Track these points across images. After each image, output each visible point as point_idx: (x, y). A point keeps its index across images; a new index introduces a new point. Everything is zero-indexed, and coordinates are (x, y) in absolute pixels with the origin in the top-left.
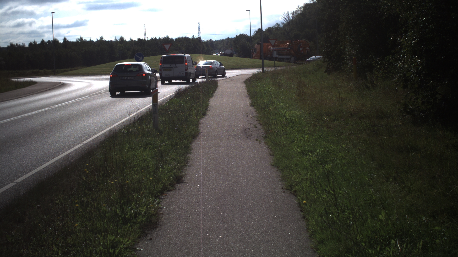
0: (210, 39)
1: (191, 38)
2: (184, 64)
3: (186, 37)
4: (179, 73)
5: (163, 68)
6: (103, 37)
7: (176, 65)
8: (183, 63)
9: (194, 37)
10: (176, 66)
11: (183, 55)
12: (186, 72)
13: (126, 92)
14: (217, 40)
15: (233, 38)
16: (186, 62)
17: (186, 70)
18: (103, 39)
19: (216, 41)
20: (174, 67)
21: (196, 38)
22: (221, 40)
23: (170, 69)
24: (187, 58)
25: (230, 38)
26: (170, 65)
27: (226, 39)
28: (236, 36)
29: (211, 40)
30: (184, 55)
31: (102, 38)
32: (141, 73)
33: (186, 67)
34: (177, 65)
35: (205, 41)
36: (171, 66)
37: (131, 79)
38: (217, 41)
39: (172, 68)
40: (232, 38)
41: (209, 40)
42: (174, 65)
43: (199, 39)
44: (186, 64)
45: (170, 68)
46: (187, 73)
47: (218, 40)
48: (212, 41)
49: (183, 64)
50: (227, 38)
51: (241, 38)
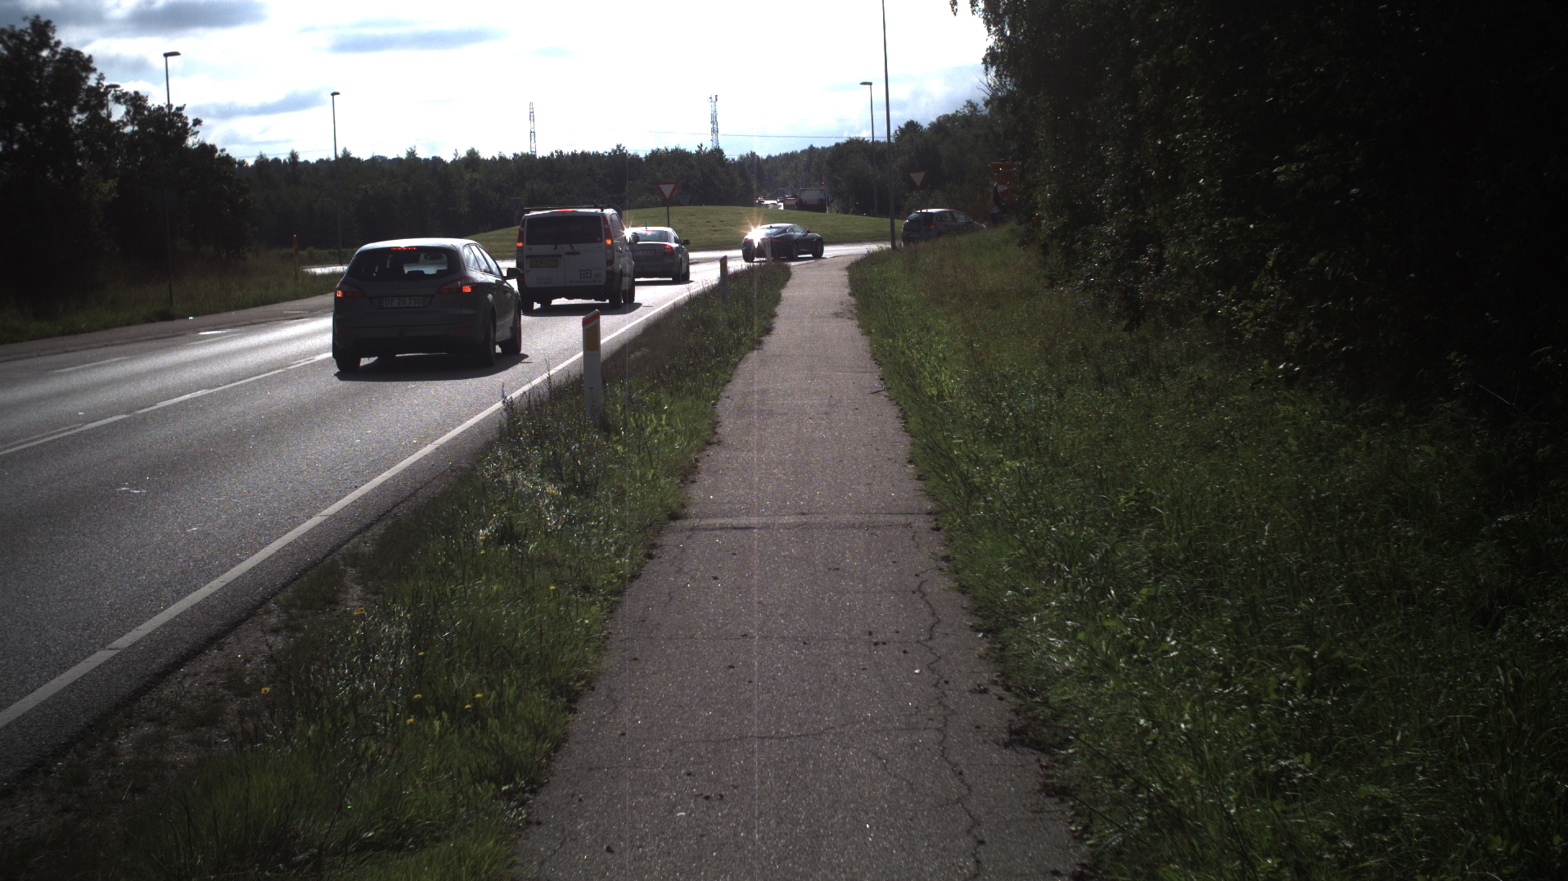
0: (749, 152)
1: (694, 152)
2: (601, 241)
3: (676, 149)
4: (582, 272)
5: (528, 257)
7: (574, 245)
8: (599, 239)
9: (703, 149)
10: (572, 248)
11: (596, 212)
12: (610, 268)
13: (397, 356)
14: (773, 155)
15: (828, 149)
16: (609, 236)
17: (610, 262)
19: (769, 157)
20: (567, 254)
21: (707, 151)
22: (786, 154)
23: (553, 260)
25: (818, 149)
26: (553, 246)
27: (803, 152)
28: (837, 143)
29: (753, 154)
30: (599, 211)
32: (457, 280)
33: (609, 251)
34: (577, 247)
36: (555, 248)
37: (417, 305)
38: (776, 157)
39: (560, 256)
40: (823, 148)
41: (747, 155)
42: (566, 248)
43: (717, 153)
44: (609, 242)
45: (553, 256)
46: (610, 274)
47: (778, 154)
48: (758, 157)
49: (599, 242)
50: (806, 147)
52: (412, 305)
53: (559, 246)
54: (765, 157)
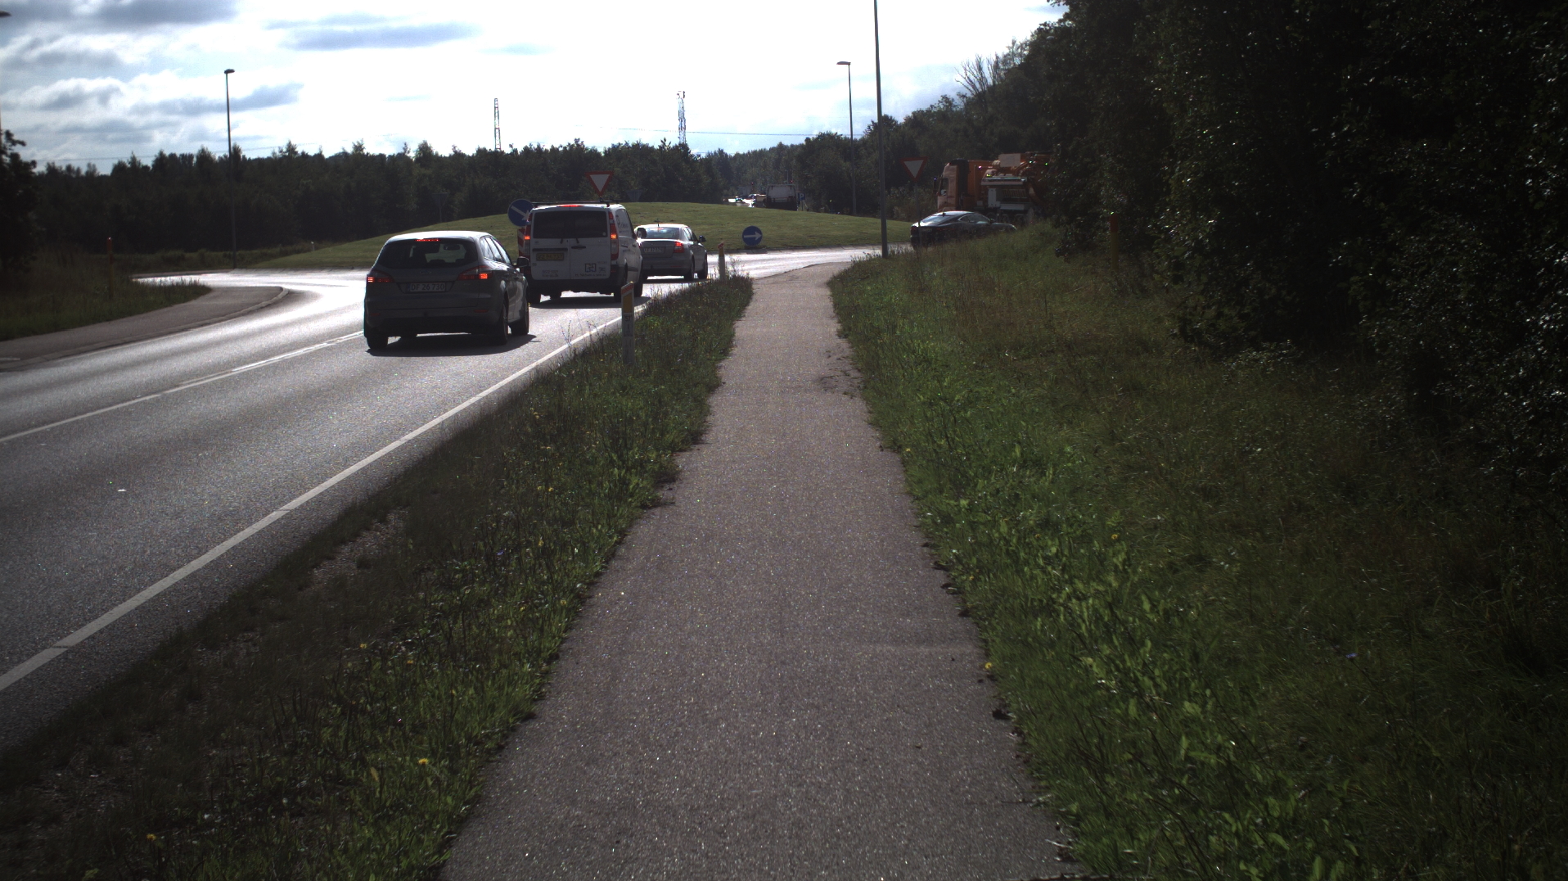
0: (717, 150)
1: (656, 147)
2: (606, 236)
3: (638, 144)
4: (588, 266)
6: (364, 146)
7: (579, 239)
8: (604, 234)
9: (667, 143)
10: (578, 242)
11: (603, 208)
12: (614, 263)
13: (419, 335)
14: (741, 153)
15: (797, 147)
16: (613, 231)
17: (615, 257)
18: (362, 150)
19: (737, 155)
20: (572, 248)
21: (671, 146)
22: (755, 152)
23: (559, 254)
24: (617, 216)
25: (786, 147)
26: (559, 240)
27: (772, 149)
28: (808, 140)
29: (721, 152)
30: (605, 206)
31: (359, 148)
32: (475, 268)
33: (613, 246)
34: (583, 241)
35: (703, 156)
36: (561, 242)
37: (440, 290)
38: (744, 154)
39: (566, 250)
40: (792, 146)
41: (715, 153)
42: (572, 242)
43: (683, 148)
44: (614, 237)
45: (559, 249)
46: (615, 268)
47: (746, 152)
48: (726, 155)
49: (602, 236)
50: (775, 145)
51: (824, 145)
52: (435, 290)
53: (565, 240)
54: (733, 155)
